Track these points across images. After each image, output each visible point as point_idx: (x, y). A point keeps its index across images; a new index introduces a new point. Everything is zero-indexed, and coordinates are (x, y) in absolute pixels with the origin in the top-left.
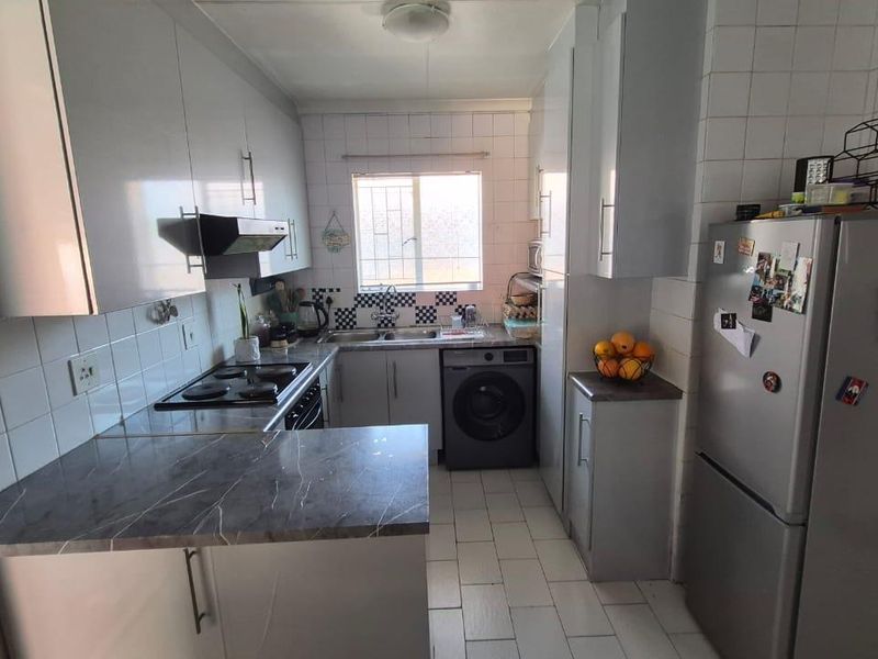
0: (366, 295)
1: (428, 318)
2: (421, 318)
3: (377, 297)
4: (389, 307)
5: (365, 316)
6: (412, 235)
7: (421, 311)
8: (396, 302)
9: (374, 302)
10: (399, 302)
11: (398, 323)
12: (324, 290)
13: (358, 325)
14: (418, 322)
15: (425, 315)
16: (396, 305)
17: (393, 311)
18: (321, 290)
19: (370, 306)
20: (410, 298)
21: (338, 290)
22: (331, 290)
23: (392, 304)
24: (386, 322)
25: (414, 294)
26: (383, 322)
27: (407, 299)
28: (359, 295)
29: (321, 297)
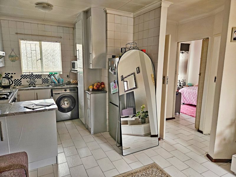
0: (25, 75)
1: (46, 82)
2: (44, 82)
3: (29, 76)
4: (33, 79)
5: (24, 82)
6: (40, 58)
7: (43, 80)
8: (35, 77)
9: (28, 77)
10: (36, 77)
11: (36, 83)
12: (10, 74)
13: (22, 84)
14: (42, 83)
15: (45, 81)
16: (35, 78)
17: (34, 80)
18: (8, 73)
19: (26, 78)
20: (40, 76)
21: (15, 74)
22: (12, 74)
23: (34, 78)
24: (32, 83)
25: (41, 75)
26: (31, 83)
27: (39, 76)
28: (22, 75)
29: (9, 76)
